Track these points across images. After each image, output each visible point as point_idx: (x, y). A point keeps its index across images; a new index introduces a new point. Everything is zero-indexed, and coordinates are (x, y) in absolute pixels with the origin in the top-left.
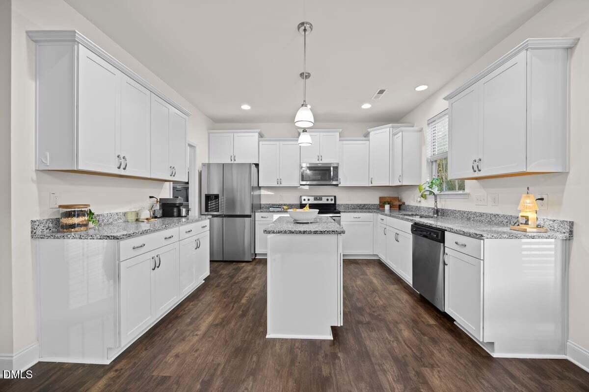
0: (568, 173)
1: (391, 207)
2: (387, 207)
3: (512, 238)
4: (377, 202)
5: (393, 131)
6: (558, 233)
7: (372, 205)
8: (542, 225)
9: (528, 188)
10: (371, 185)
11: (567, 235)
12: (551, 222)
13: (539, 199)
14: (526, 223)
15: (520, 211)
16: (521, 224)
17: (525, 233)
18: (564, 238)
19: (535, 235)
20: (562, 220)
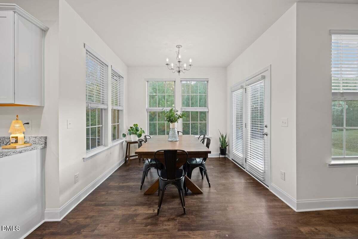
0: (43, 107)
3: (2, 157)
6: (38, 145)
8: (28, 141)
9: (17, 116)
11: (43, 145)
12: (34, 138)
13: (26, 124)
14: (16, 142)
15: (11, 134)
16: (12, 143)
17: (14, 150)
18: (42, 148)
19: (22, 150)
20: (40, 136)
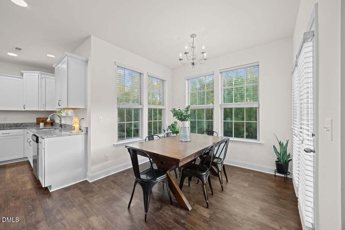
0: (87, 109)
1: (45, 124)
2: (42, 124)
4: (35, 121)
5: (41, 76)
7: (30, 123)
9: (76, 114)
10: (24, 110)
11: (86, 132)
13: (82, 119)
14: (74, 129)
18: (85, 134)
